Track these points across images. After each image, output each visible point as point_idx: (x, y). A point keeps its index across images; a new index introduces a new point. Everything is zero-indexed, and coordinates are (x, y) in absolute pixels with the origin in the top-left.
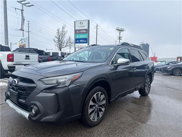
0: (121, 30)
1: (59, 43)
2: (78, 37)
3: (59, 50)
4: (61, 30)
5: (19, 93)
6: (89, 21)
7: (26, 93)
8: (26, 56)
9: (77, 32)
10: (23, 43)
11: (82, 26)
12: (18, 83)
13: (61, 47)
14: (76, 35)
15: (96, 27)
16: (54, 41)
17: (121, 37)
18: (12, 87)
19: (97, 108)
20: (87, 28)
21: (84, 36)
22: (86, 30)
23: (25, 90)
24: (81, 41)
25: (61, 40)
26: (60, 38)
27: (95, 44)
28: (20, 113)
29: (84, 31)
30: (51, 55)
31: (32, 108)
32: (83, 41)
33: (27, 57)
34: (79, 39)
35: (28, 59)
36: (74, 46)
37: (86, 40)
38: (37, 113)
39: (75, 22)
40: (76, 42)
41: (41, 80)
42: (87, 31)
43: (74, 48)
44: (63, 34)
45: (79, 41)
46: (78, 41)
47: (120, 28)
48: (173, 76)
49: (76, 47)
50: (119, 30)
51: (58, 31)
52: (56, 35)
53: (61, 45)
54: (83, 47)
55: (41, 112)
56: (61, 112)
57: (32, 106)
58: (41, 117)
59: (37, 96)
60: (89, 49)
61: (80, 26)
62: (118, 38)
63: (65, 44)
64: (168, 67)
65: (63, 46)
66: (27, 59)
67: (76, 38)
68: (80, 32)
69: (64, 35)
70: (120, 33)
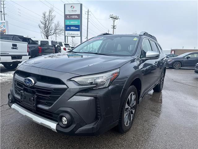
0: (115, 18)
1: (45, 30)
2: (68, 23)
3: (46, 38)
4: (47, 14)
5: (38, 97)
6: (81, 5)
7: (50, 96)
8: (13, 44)
9: (67, 17)
10: (2, 28)
11: (73, 10)
12: (35, 83)
13: (48, 35)
14: (66, 20)
15: (87, 13)
16: (40, 27)
17: (115, 26)
18: (24, 88)
19: (129, 111)
20: (79, 13)
21: (76, 23)
22: (78, 15)
23: (49, 93)
24: (72, 28)
25: (47, 27)
26: (47, 24)
27: (108, 33)
28: (41, 123)
29: (76, 17)
30: (39, 43)
31: (62, 117)
32: (75, 28)
33: (15, 46)
34: (70, 26)
35: (16, 48)
36: (64, 33)
37: (78, 28)
38: (71, 123)
39: (65, 5)
40: (66, 30)
41: (72, 79)
42: (80, 17)
43: (64, 36)
44: (50, 19)
45: (70, 28)
46: (68, 28)
47: (114, 15)
48: (173, 70)
49: (66, 35)
50: (113, 18)
51: (44, 15)
52: (42, 20)
53: (48, 32)
54: (74, 35)
55: (76, 122)
56: (101, 120)
57: (61, 114)
58: (76, 128)
59: (69, 101)
60: (105, 38)
61: (71, 10)
62: (112, 27)
63: (53, 31)
64: (169, 60)
65: (50, 34)
66: (14, 48)
67: (66, 24)
68: (71, 17)
69: (52, 20)
70: (114, 22)
